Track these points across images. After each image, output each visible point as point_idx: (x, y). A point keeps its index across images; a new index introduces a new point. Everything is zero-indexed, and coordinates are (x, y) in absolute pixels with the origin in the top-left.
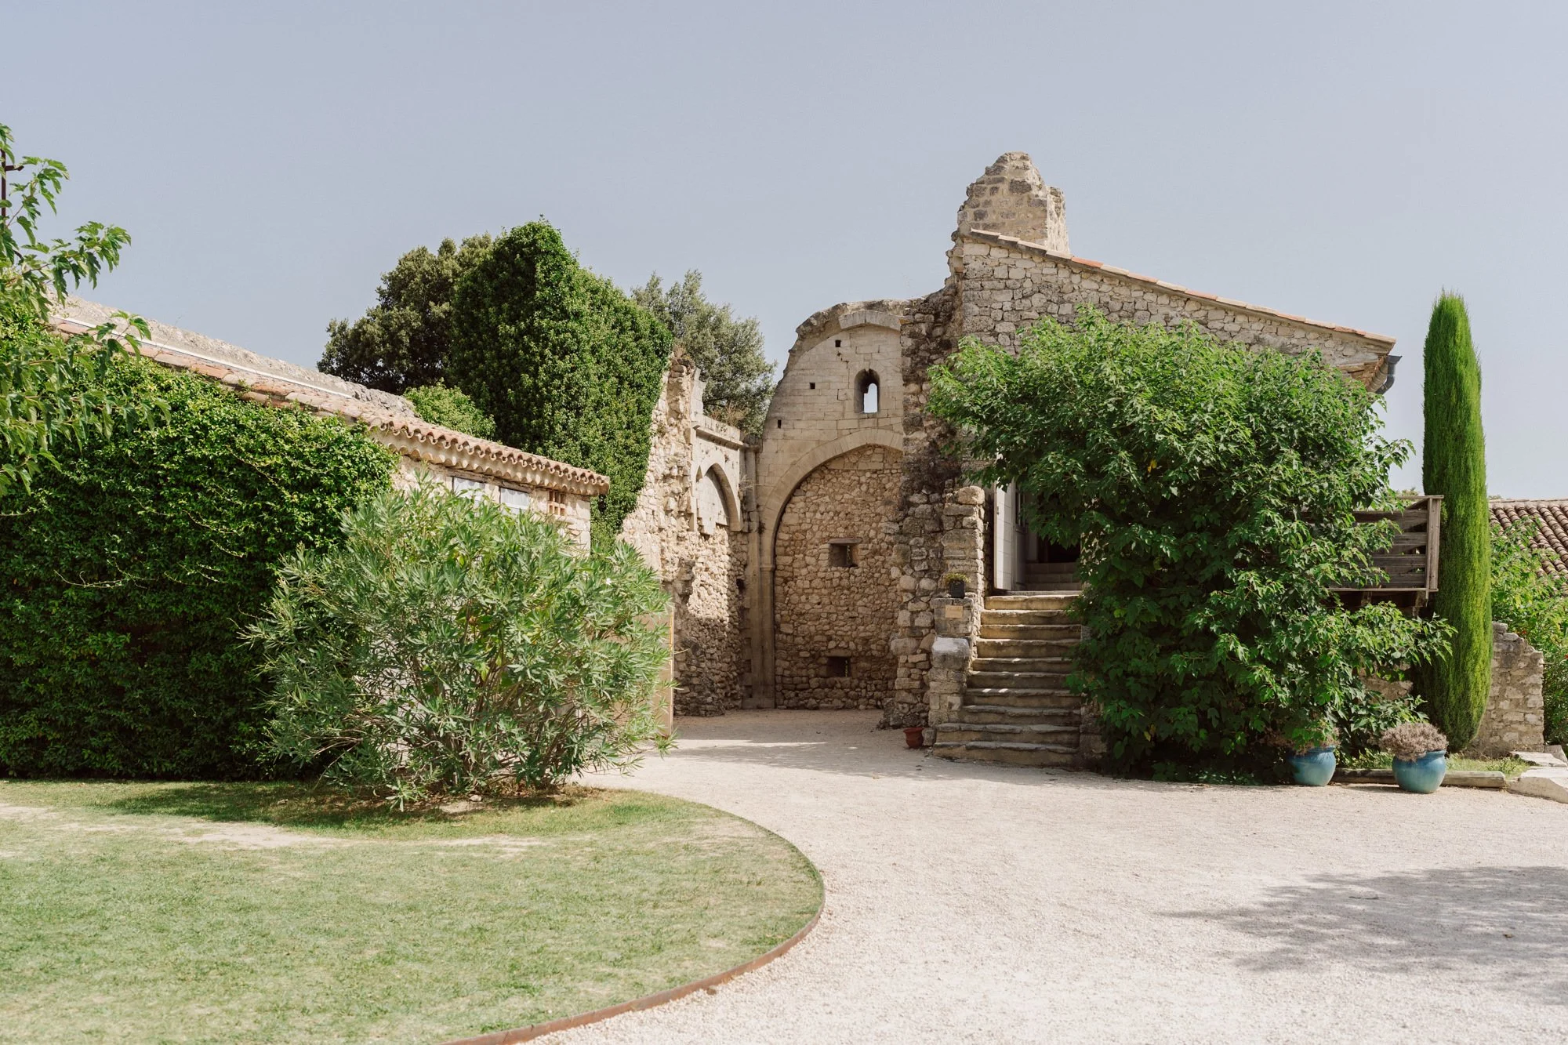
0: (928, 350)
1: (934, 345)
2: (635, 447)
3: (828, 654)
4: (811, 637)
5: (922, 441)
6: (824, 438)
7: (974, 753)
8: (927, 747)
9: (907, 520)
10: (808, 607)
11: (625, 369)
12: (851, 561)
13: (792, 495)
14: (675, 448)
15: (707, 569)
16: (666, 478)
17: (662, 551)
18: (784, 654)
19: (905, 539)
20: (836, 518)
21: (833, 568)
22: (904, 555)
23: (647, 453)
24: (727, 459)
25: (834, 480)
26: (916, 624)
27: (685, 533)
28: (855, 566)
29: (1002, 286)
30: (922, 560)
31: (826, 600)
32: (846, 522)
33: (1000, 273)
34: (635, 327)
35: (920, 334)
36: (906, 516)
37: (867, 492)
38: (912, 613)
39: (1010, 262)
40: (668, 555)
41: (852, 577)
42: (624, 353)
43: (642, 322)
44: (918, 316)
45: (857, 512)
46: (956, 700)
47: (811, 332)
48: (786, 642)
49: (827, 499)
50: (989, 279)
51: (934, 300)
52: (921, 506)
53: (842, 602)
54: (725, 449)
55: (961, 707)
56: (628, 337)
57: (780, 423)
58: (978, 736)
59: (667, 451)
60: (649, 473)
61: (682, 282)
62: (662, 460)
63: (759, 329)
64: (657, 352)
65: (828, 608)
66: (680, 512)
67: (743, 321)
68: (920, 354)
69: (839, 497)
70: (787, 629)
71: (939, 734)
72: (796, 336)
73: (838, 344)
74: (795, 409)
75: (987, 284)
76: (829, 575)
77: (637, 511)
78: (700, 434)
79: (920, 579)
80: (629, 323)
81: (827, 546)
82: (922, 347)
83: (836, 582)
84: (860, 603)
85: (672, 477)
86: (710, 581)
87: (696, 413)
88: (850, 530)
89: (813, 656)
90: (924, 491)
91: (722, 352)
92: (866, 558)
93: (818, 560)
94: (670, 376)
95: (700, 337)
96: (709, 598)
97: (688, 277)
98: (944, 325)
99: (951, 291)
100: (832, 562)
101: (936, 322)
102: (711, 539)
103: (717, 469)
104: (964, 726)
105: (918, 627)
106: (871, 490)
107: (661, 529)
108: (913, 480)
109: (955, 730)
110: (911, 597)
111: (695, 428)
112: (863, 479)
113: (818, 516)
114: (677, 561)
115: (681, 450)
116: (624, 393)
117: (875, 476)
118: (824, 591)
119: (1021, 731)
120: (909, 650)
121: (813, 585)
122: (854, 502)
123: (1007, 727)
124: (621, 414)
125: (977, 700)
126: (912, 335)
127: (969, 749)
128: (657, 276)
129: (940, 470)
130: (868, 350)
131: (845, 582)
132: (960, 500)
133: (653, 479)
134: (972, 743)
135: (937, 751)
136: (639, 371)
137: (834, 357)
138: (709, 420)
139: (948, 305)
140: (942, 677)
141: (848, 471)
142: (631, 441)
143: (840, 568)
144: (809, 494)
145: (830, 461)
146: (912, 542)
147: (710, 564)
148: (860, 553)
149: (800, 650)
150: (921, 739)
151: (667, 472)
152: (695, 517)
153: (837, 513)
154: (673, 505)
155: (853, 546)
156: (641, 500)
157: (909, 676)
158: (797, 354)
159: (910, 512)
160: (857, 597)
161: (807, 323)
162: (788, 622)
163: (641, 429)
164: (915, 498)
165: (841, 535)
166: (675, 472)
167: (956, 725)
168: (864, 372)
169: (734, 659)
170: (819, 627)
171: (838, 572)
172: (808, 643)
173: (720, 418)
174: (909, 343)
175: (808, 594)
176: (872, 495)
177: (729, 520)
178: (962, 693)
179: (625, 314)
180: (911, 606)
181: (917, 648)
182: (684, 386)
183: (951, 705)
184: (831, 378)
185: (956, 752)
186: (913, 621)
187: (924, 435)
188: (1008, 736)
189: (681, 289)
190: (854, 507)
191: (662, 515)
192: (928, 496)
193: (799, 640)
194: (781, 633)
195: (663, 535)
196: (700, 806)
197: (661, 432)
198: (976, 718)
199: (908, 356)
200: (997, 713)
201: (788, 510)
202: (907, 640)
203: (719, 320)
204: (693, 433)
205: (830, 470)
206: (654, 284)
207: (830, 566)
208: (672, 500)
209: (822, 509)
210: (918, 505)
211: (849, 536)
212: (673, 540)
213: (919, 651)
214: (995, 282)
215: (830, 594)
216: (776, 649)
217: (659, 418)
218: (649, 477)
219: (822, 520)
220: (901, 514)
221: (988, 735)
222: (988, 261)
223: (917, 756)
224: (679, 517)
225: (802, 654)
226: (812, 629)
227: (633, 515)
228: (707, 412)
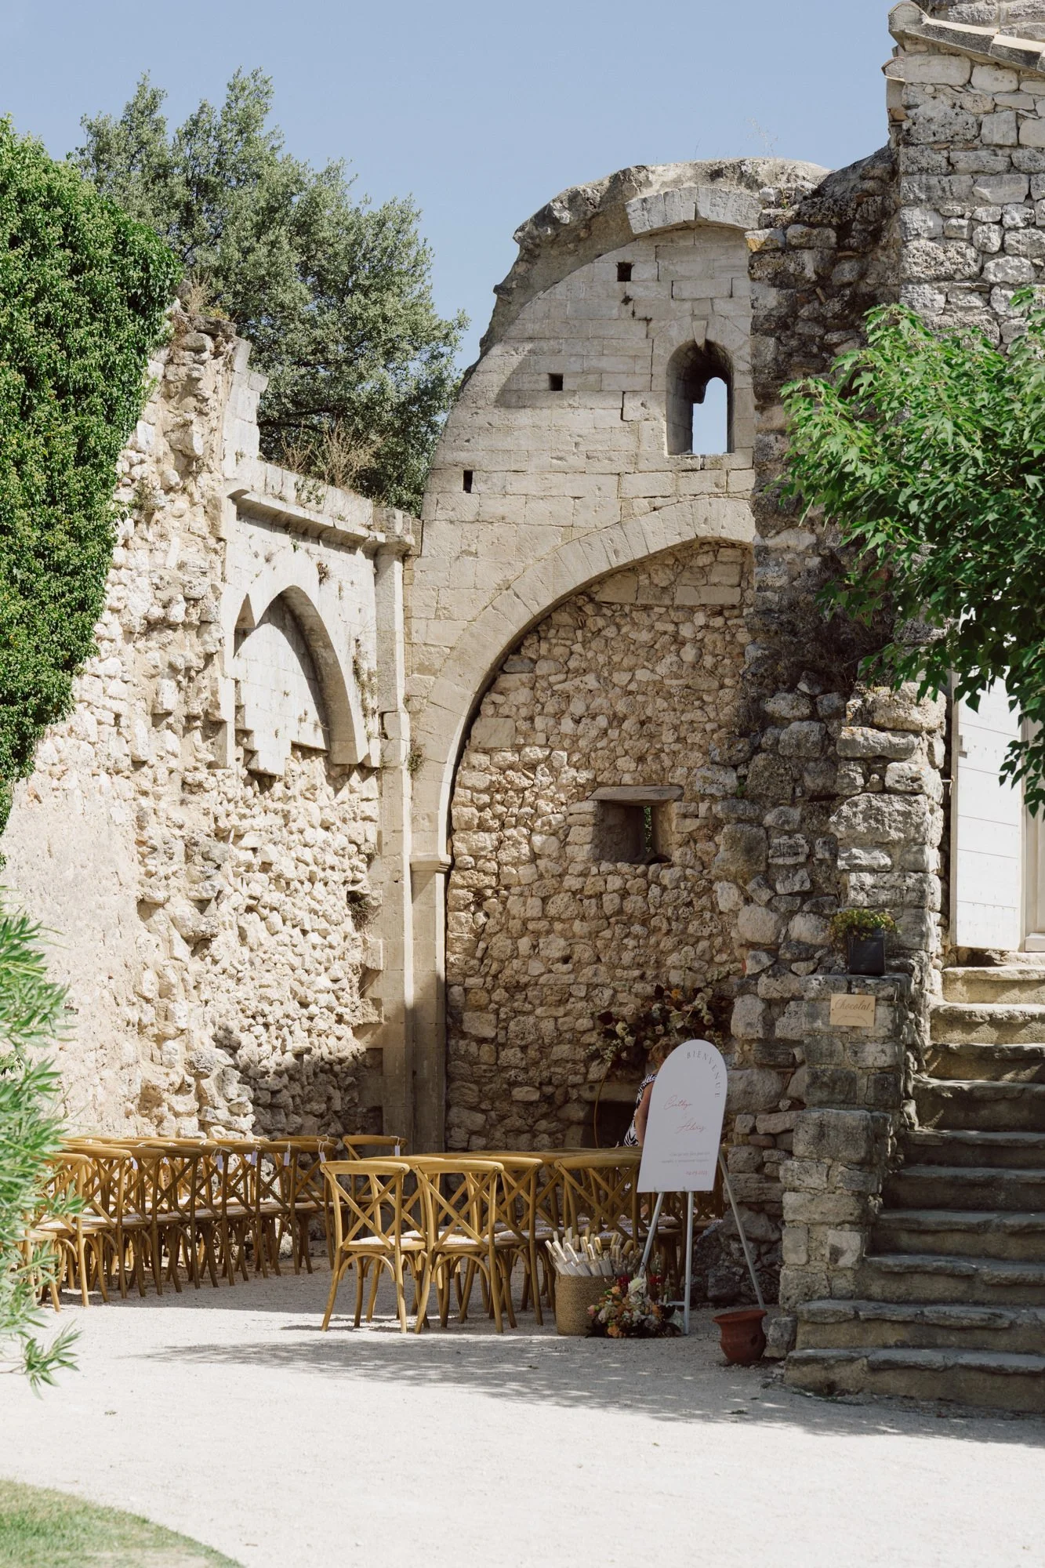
0: (819, 320)
1: (835, 306)
2: (67, 550)
3: (587, 1095)
4: (544, 1049)
5: (802, 555)
6: (586, 518)
7: (889, 1379)
8: (774, 1360)
9: (760, 760)
10: (535, 967)
11: (46, 349)
12: (653, 843)
13: (499, 668)
14: (177, 549)
15: (266, 867)
16: (153, 626)
17: (141, 823)
18: (471, 1094)
19: (751, 811)
20: (613, 733)
21: (606, 866)
22: (750, 850)
23: (100, 566)
24: (323, 574)
25: (610, 632)
26: (778, 1033)
27: (202, 775)
28: (663, 859)
29: (1000, 163)
30: (796, 867)
31: (582, 952)
32: (643, 745)
33: (998, 130)
34: (71, 239)
35: (798, 277)
36: (756, 749)
37: (696, 665)
38: (769, 1003)
39: (1022, 103)
40: (155, 832)
41: (655, 890)
42: (44, 307)
43: (95, 228)
44: (795, 231)
45: (669, 718)
46: (851, 1242)
47: (554, 241)
48: (474, 1062)
49: (591, 681)
50: (969, 146)
51: (838, 190)
52: (795, 726)
53: (627, 957)
54: (319, 550)
55: (861, 1260)
56: (53, 270)
57: (468, 478)
58: (903, 1334)
59: (159, 557)
60: (106, 616)
61: (218, 102)
62: (144, 583)
63: (419, 229)
64: (133, 302)
65: (588, 971)
66: (190, 718)
67: (376, 208)
68: (801, 328)
69: (621, 678)
70: (480, 1025)
71: (802, 1330)
72: (515, 250)
73: (624, 272)
74: (508, 443)
75: (963, 159)
76: (592, 885)
77: (72, 719)
78: (249, 512)
79: (790, 914)
80: (56, 231)
81: (588, 806)
82: (804, 312)
83: (610, 903)
84: (673, 959)
85: (173, 627)
86: (274, 897)
87: (239, 455)
88: (652, 765)
89: (548, 1099)
90: (803, 687)
91: (322, 287)
92: (690, 839)
93: (564, 844)
94: (170, 361)
95: (262, 251)
96: (270, 942)
97: (236, 89)
98: (862, 254)
99: (879, 169)
100: (603, 850)
101: (840, 246)
102: (278, 788)
103: (295, 601)
104: (866, 1310)
105: (785, 1042)
106: (708, 661)
107: (138, 764)
108: (775, 656)
109: (842, 1320)
110: (766, 960)
111: (235, 497)
112: (686, 631)
113: (567, 725)
114: (179, 848)
115: (195, 557)
116: (41, 413)
117: (718, 622)
118: (577, 926)
119: (1012, 1325)
120: (759, 1100)
121: (552, 910)
122: (660, 690)
123: (977, 1314)
124: (30, 467)
125: (905, 1239)
126: (779, 280)
127: (876, 1368)
128: (153, 85)
129: (846, 632)
130: (705, 290)
131: (634, 904)
132: (878, 718)
133: (116, 631)
134: (883, 1355)
135: (794, 1374)
136: (82, 351)
137: (615, 308)
138: (273, 471)
139: (872, 206)
140: (816, 1180)
141: (647, 608)
142: (58, 536)
143: (623, 867)
144: (543, 668)
145: (601, 580)
146: (769, 819)
147: (272, 853)
148: (675, 827)
149: (513, 1084)
150: (761, 1340)
151: (157, 612)
152: (231, 729)
153: (617, 720)
154: (171, 698)
155: (658, 806)
156: (79, 686)
157: (759, 1169)
158: (517, 297)
159: (766, 740)
160: (667, 943)
161: (545, 217)
162: (481, 1008)
163: (87, 502)
164: (779, 705)
165: (627, 779)
166: (177, 613)
167: (845, 1307)
168: (693, 347)
169: (337, 1105)
170: (565, 1023)
171: (618, 876)
172: (536, 1063)
173: (307, 467)
174: (771, 298)
175: (537, 934)
176: (712, 672)
177: (329, 737)
178: (864, 1222)
179: (46, 207)
180: (766, 986)
181: (782, 1094)
182: (206, 387)
183: (836, 1253)
184: (605, 363)
185: (844, 1375)
186: (769, 1024)
187: (808, 539)
188: (979, 1337)
189: (218, 120)
190: (661, 703)
191: (140, 725)
192: (812, 698)
193: (511, 1055)
194: (464, 1035)
195: (144, 778)
196: (121, 1518)
197: (144, 508)
198: (898, 1288)
199: (768, 333)
200: (952, 1275)
201: (487, 709)
202: (755, 1075)
203: (314, 205)
204: (230, 510)
205: (599, 606)
206: (144, 110)
207: (597, 860)
208: (168, 686)
209: (578, 707)
210: (789, 721)
211: (647, 781)
212: (173, 791)
213: (785, 1103)
214: (983, 154)
215: (594, 935)
216: (449, 1078)
217: (137, 472)
218: (107, 626)
219: (575, 739)
220: (742, 744)
221: (926, 1333)
222: (968, 102)
223: (744, 1384)
224: (187, 730)
225: (519, 1093)
226: (548, 1026)
227: (61, 727)
228: (271, 451)
